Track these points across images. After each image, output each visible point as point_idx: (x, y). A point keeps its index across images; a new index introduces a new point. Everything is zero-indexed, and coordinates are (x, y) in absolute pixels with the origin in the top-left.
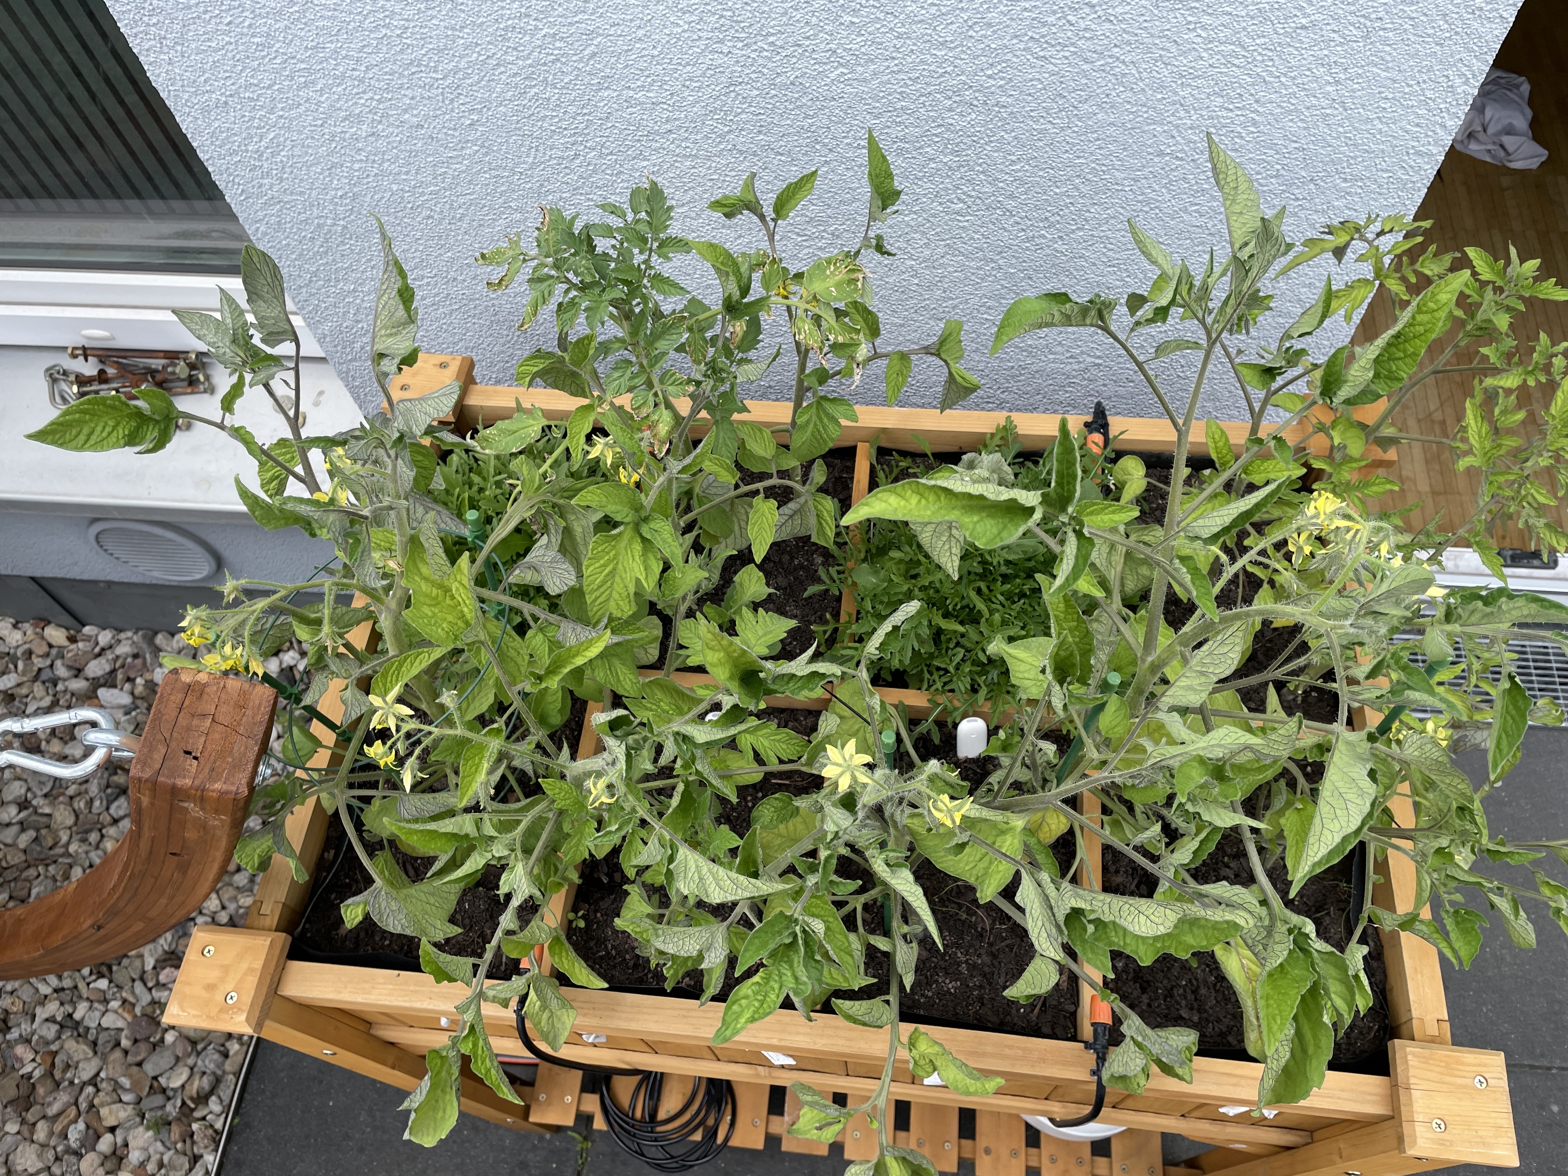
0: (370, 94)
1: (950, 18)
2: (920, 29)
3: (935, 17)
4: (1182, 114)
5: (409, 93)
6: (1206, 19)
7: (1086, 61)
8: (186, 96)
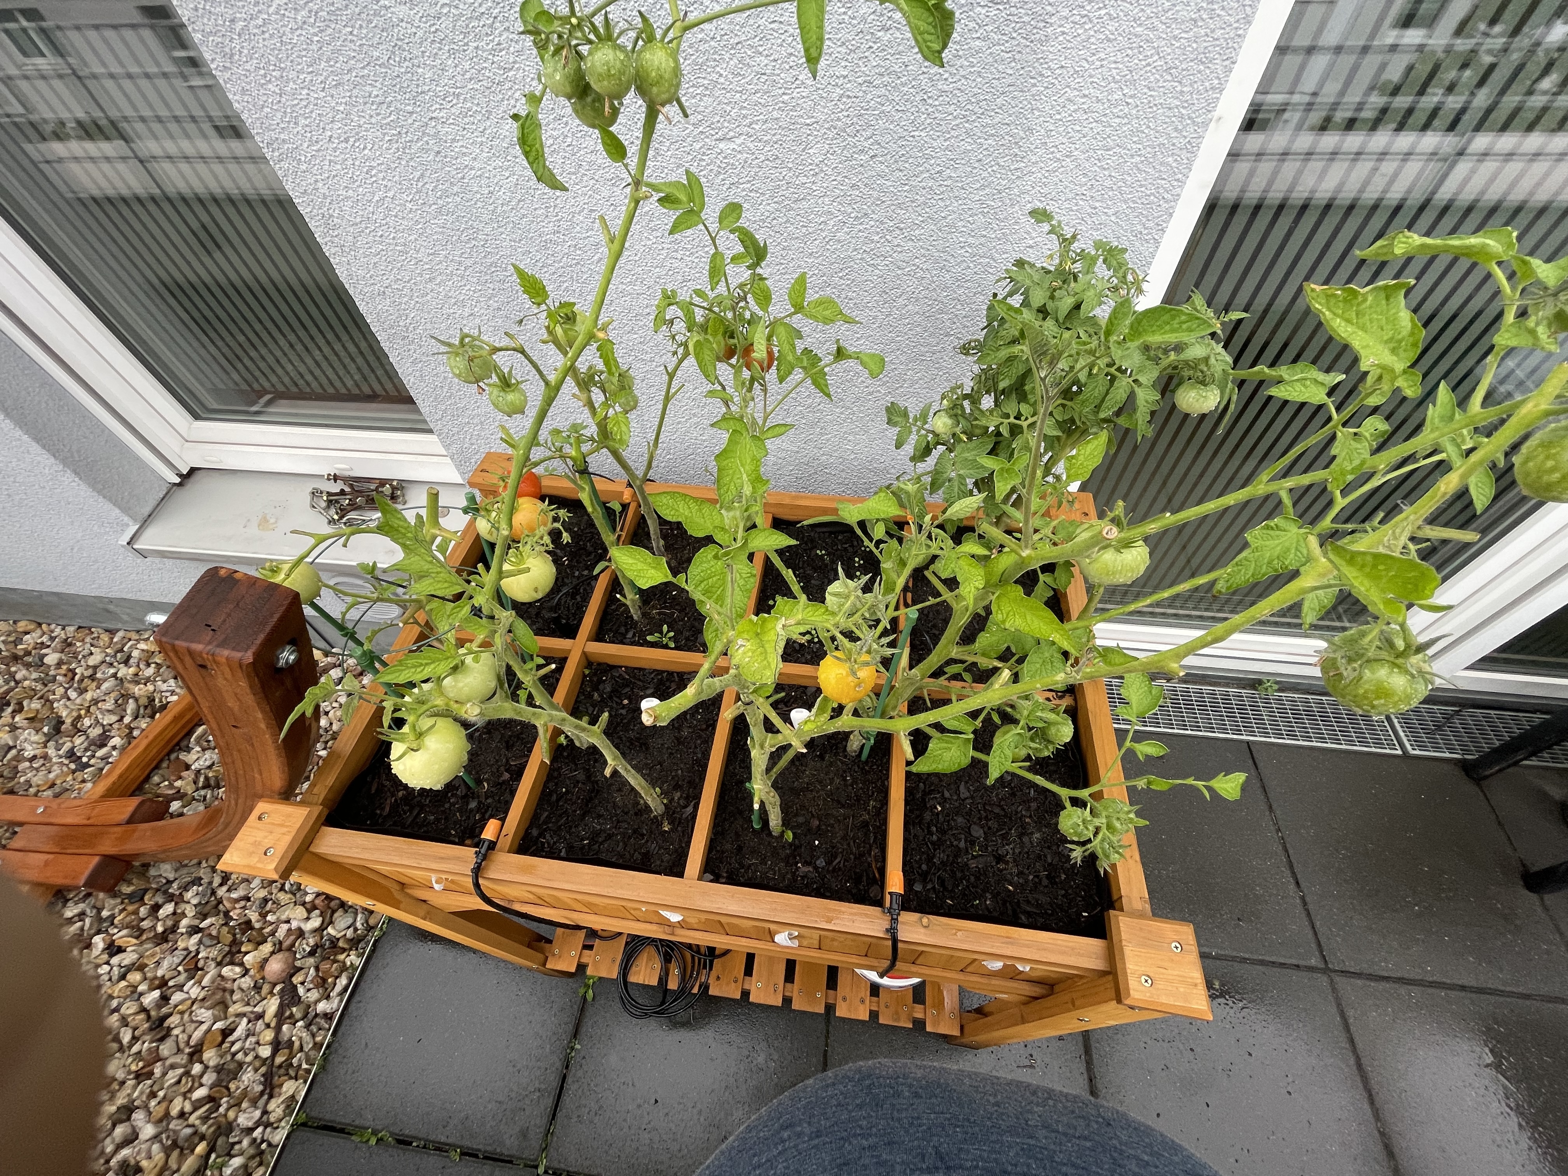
0: (468, 287)
1: (815, 236)
2: (796, 244)
3: (805, 235)
4: (959, 307)
5: (491, 285)
6: (970, 240)
7: (899, 268)
8: (360, 287)
